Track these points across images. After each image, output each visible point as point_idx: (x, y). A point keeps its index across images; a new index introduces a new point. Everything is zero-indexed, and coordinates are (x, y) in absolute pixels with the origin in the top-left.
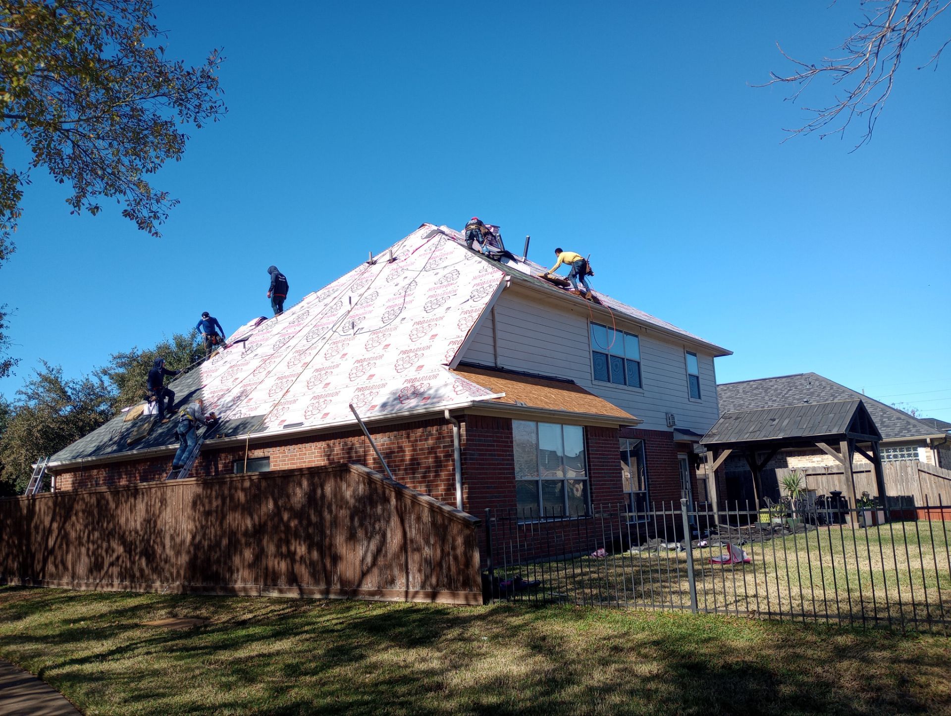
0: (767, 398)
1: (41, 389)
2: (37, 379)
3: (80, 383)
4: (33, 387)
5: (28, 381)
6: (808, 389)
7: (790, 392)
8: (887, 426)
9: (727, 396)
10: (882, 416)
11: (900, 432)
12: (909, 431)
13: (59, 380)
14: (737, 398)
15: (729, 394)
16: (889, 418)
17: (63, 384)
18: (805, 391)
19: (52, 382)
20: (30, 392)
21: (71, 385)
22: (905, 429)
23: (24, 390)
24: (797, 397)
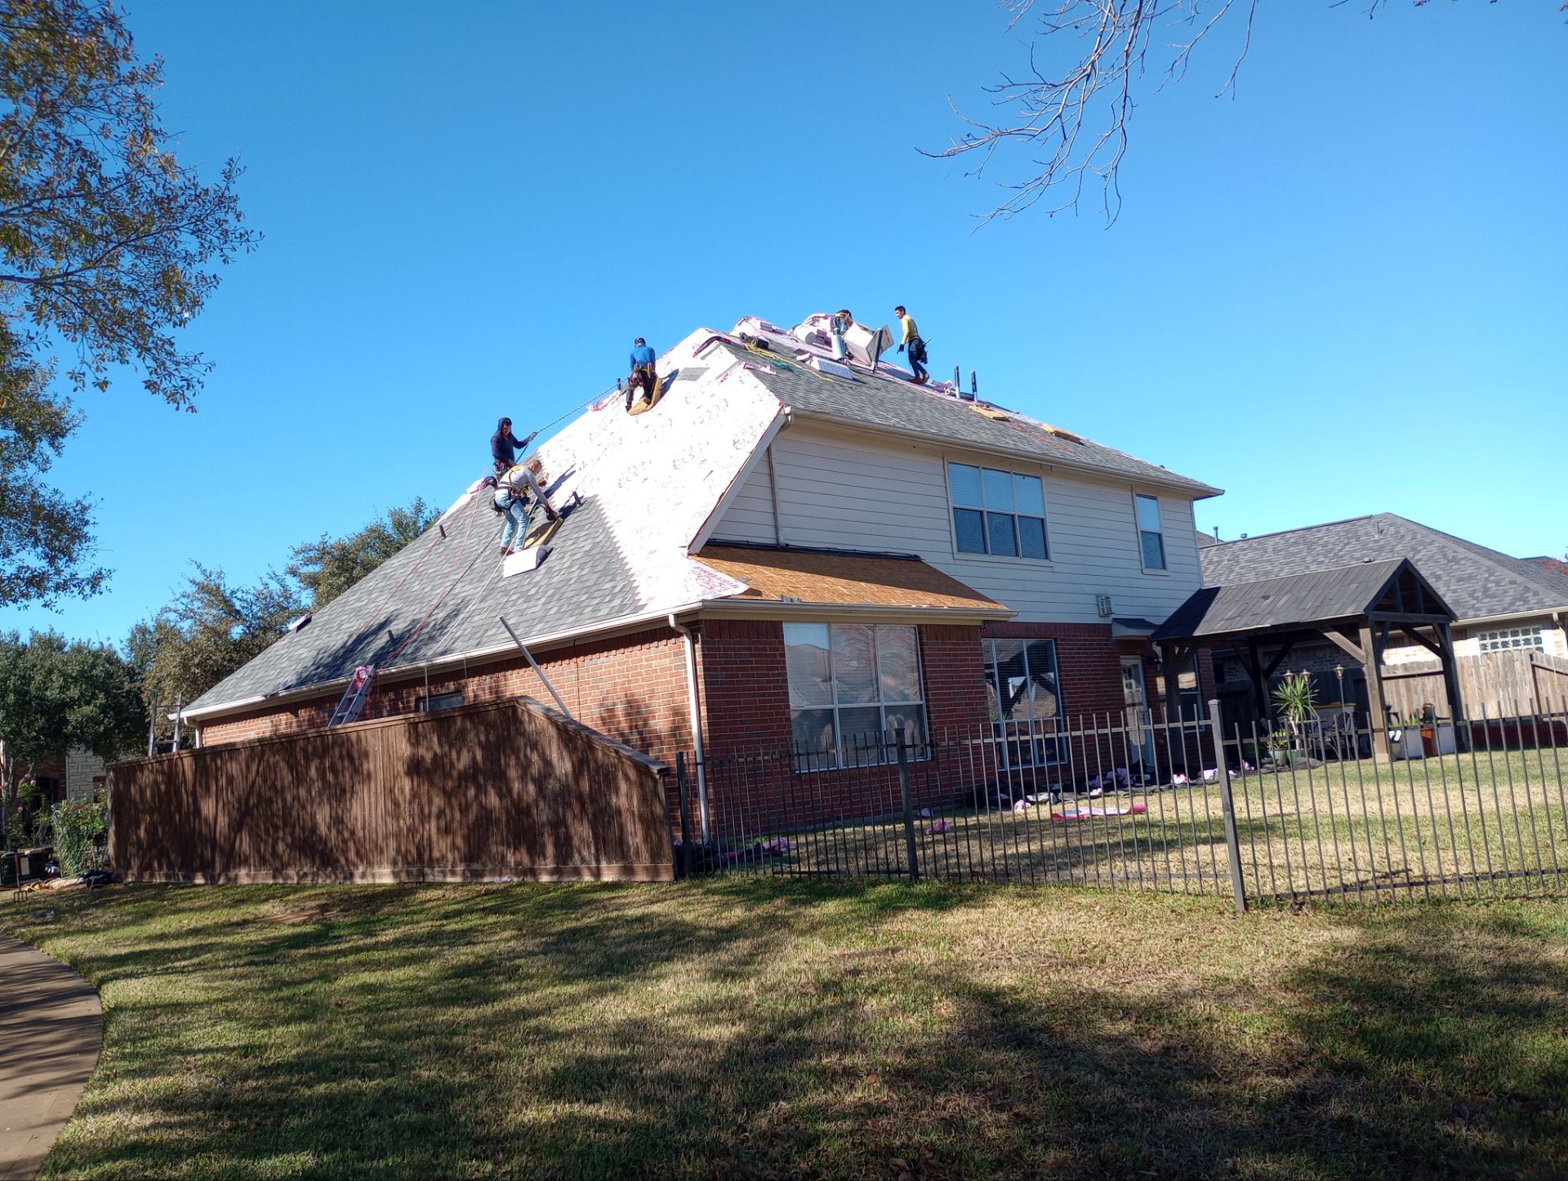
0: (1309, 559)
1: (197, 604)
2: (192, 589)
3: (252, 591)
4: (185, 600)
5: (178, 592)
6: (1376, 541)
7: (1348, 548)
8: (1493, 596)
9: (1246, 558)
10: (1486, 580)
11: (1512, 604)
12: (1526, 601)
13: (222, 588)
14: (1262, 562)
15: (1251, 555)
16: (1497, 583)
17: (228, 593)
18: (1371, 545)
19: (212, 592)
20: (181, 608)
21: (239, 595)
22: (1519, 599)
23: (172, 606)
24: (1357, 555)
